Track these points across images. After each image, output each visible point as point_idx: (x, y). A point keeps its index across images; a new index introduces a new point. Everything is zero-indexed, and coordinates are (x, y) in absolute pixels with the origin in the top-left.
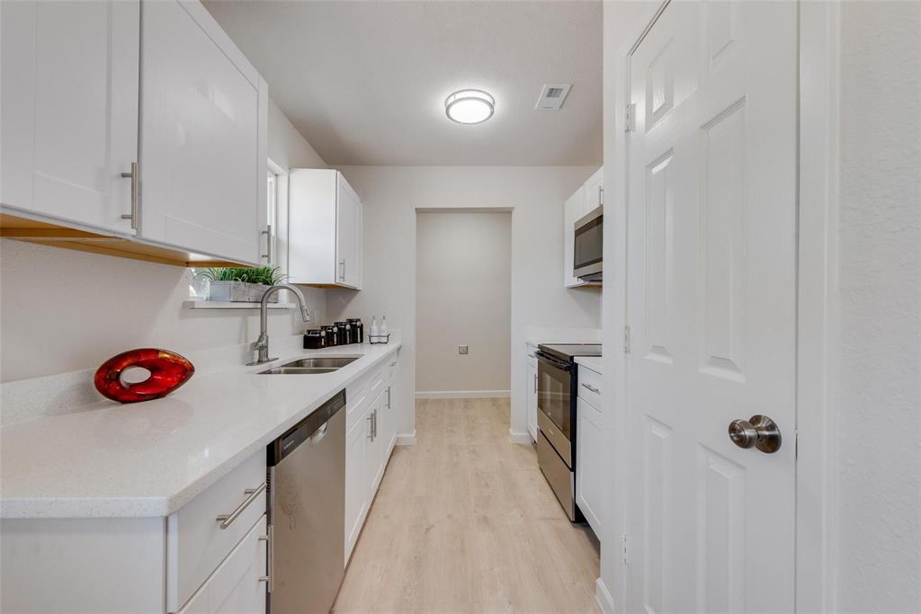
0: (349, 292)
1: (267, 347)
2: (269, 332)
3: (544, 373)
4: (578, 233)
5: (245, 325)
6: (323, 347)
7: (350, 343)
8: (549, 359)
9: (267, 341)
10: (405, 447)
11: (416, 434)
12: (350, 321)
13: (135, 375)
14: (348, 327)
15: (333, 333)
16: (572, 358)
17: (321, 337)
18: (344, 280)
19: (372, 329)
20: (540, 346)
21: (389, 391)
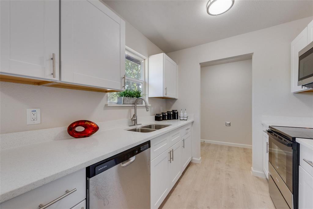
0: (173, 100)
1: (136, 120)
2: (137, 115)
3: (273, 143)
4: (301, 58)
5: (130, 112)
6: (161, 120)
7: (173, 119)
8: (276, 136)
9: (137, 118)
10: (196, 164)
11: (201, 159)
12: (173, 111)
13: (80, 129)
14: (172, 113)
15: (166, 115)
16: (294, 139)
17: (160, 117)
18: (166, 95)
19: (181, 114)
20: (270, 127)
21: (184, 141)
